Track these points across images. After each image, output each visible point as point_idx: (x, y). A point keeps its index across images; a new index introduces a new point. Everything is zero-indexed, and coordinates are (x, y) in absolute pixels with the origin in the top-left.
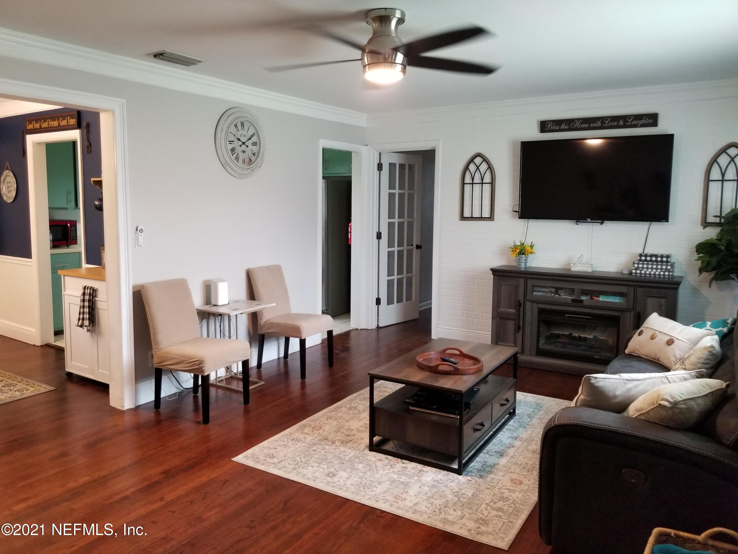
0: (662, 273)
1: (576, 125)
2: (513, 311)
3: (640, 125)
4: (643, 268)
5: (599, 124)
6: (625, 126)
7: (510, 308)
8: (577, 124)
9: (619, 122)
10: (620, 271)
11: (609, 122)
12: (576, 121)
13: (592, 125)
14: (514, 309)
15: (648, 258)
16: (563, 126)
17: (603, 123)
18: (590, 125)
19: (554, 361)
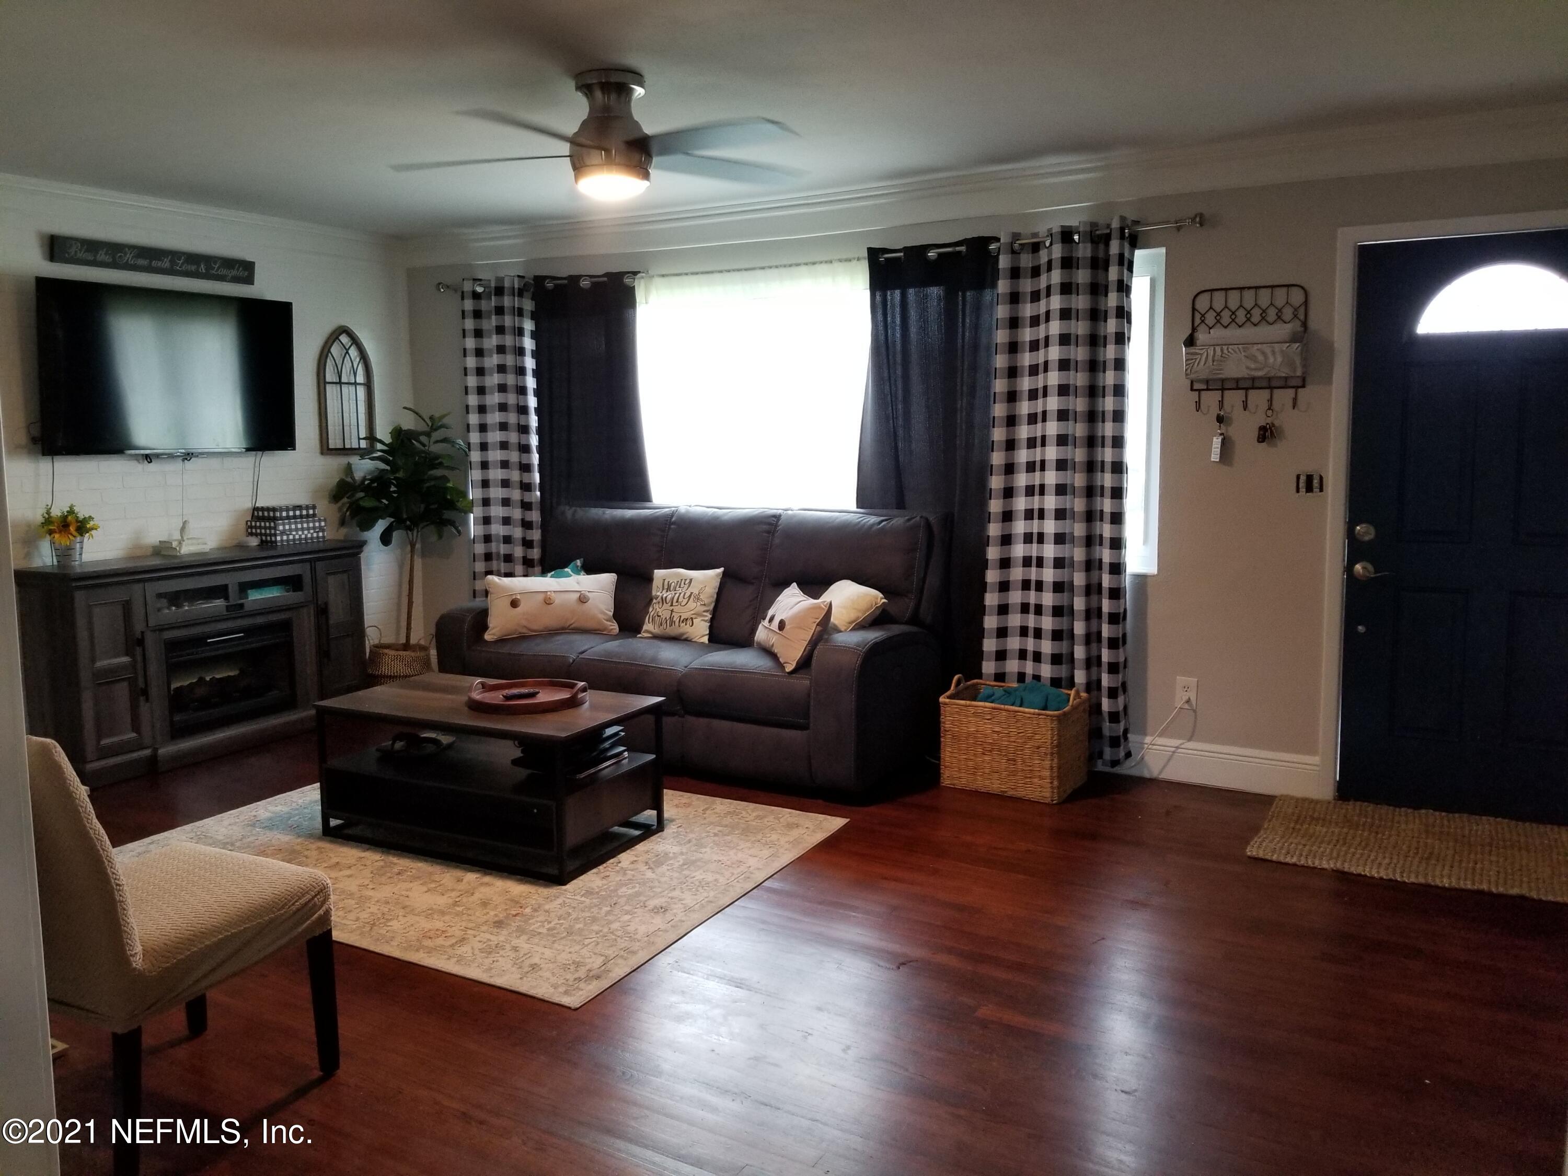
0: (315, 535)
1: (126, 259)
2: (125, 659)
3: (229, 278)
4: (290, 530)
5: (166, 264)
6: (207, 276)
7: (117, 656)
8: (128, 256)
9: (199, 266)
10: (235, 542)
11: (183, 264)
12: (127, 249)
13: (154, 263)
14: (127, 655)
15: (291, 513)
16: (102, 256)
17: (173, 262)
18: (151, 262)
19: (188, 744)
